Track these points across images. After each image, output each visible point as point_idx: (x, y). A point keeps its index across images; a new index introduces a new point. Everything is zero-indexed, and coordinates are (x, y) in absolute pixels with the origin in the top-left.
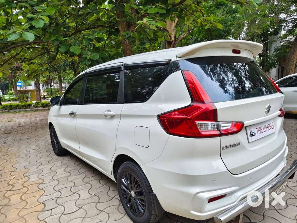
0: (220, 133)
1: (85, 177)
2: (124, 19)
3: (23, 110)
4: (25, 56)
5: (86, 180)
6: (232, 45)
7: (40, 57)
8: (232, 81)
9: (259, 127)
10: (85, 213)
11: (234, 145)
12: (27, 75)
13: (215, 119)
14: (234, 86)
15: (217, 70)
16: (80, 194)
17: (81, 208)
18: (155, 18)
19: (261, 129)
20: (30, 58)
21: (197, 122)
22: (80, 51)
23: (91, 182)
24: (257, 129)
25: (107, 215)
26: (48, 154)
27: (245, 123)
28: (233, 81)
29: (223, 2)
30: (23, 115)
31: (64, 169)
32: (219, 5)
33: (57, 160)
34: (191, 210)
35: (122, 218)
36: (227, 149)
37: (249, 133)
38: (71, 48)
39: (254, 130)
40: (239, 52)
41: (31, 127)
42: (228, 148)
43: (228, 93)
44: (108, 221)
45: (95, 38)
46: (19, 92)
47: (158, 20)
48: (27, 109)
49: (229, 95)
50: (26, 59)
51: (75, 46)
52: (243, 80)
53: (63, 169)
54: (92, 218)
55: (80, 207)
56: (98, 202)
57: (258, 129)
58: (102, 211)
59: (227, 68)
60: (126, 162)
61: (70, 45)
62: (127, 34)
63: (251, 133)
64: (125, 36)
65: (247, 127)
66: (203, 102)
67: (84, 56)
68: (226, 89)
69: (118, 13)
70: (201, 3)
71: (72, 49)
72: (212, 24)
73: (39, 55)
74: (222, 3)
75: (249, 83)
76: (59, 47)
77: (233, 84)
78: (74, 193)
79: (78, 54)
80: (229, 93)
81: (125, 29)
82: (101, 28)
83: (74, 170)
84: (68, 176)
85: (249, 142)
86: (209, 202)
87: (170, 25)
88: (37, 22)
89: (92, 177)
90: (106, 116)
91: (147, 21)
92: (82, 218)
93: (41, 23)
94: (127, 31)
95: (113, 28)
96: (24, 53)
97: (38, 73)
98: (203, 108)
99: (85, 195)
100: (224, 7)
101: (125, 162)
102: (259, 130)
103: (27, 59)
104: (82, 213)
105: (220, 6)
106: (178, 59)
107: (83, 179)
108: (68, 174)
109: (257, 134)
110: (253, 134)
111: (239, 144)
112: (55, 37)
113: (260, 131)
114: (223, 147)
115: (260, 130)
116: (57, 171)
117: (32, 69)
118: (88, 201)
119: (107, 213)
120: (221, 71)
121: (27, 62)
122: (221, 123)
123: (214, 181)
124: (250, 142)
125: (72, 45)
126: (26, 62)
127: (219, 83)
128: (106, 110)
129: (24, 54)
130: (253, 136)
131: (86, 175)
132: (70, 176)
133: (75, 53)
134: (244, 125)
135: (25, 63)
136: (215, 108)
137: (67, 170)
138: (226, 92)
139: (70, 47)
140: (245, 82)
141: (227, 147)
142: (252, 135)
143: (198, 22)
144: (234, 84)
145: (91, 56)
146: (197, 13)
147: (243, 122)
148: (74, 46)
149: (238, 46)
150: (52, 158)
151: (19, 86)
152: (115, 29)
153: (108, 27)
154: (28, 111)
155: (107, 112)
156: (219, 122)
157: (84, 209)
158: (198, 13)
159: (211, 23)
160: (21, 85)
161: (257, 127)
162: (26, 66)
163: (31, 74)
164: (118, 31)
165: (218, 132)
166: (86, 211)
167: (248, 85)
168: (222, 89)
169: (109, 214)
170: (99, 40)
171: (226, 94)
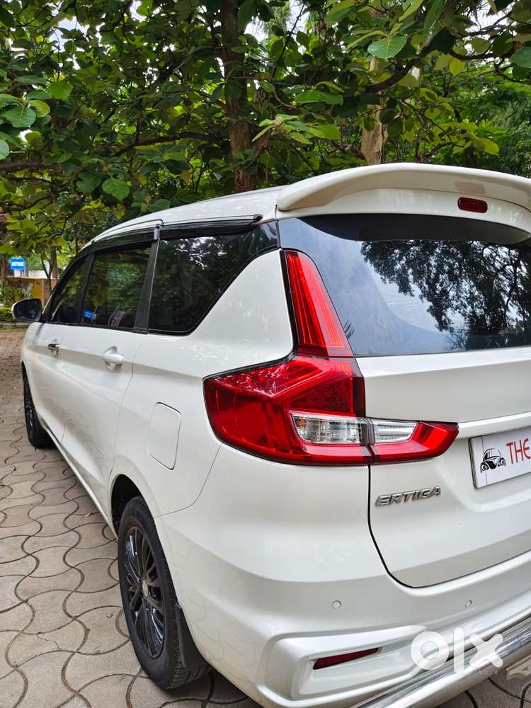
0: (368, 454)
1: (75, 512)
2: (240, 117)
3: (9, 324)
4: (11, 199)
5: (74, 521)
6: (457, 184)
7: (46, 202)
8: (467, 299)
9: (517, 439)
10: (31, 618)
11: (418, 496)
12: (13, 244)
13: (360, 411)
14: (474, 313)
15: (429, 265)
16: (40, 559)
17: (26, 601)
18: (313, 117)
19: (526, 446)
20: (23, 205)
21: (296, 414)
22: (128, 192)
23: (81, 530)
24: (509, 445)
25: (82, 632)
26: (14, 438)
27: (461, 426)
28: (472, 299)
29: (513, 89)
30: (4, 336)
31: (33, 483)
32: (501, 98)
33: (25, 459)
34: (261, 684)
35: (118, 647)
36: (394, 504)
37: (479, 459)
38: (106, 182)
39: (499, 450)
40: (482, 207)
41: (7, 368)
42: (396, 501)
43: (446, 328)
44: (76, 654)
45: (166, 163)
46: (7, 282)
47: (319, 121)
48: (17, 322)
49: (450, 336)
50: (14, 207)
51: (117, 180)
52: (503, 301)
53: (29, 484)
54: (40, 635)
55: (25, 599)
56: (76, 591)
57: (513, 446)
58: (75, 618)
59: (460, 261)
60: (135, 498)
61: (106, 177)
62: (246, 156)
63: (486, 457)
64: (241, 160)
65: (473, 440)
66: (322, 352)
67: (134, 205)
68: (443, 318)
69: (230, 104)
70: (456, 90)
71: (108, 186)
72: (470, 142)
73: (44, 199)
74: (509, 93)
75: (520, 312)
76: (80, 180)
77: (469, 308)
78: (28, 555)
79: (121, 197)
80: (452, 330)
81: (245, 144)
82: (192, 139)
83: (55, 491)
84: (34, 505)
85: (475, 486)
86: (316, 667)
87: (370, 142)
88: (19, 114)
89: (92, 514)
90: (108, 363)
91: (286, 122)
92: (16, 634)
93: (29, 117)
94: (248, 148)
95: (218, 140)
96: (10, 191)
97: (40, 241)
98: (321, 371)
99: (51, 563)
100: (515, 103)
101: (134, 496)
102: (518, 448)
103: (17, 205)
104: (21, 616)
105: (505, 102)
106: (280, 215)
107: (67, 518)
108: (38, 498)
109: (508, 460)
110: (495, 461)
111: (437, 491)
112: (71, 155)
113: (519, 454)
114: (379, 498)
115: (520, 450)
116: (13, 487)
117: (26, 230)
118: (51, 583)
119: (85, 627)
120: (440, 268)
121: (16, 214)
122: (376, 423)
123: (337, 605)
124: (479, 485)
125: (109, 177)
126: (13, 212)
127: (431, 304)
128: (109, 347)
129: (8, 193)
130: (493, 466)
131: (78, 508)
132: (39, 504)
133: (114, 195)
134: (457, 432)
135: (11, 214)
136: (359, 376)
137: (41, 487)
138: (443, 325)
139: (104, 180)
140: (507, 306)
141: (391, 500)
142: (489, 464)
143: (434, 136)
144: (473, 308)
145: (152, 205)
146: (432, 112)
147: (456, 424)
148: (113, 179)
149: (481, 190)
150: (19, 451)
151: (17, 267)
152: (221, 142)
153: (204, 137)
154: (19, 327)
155: (110, 351)
156: (370, 418)
157: (31, 606)
158: (437, 111)
159: (467, 139)
160: (22, 267)
161: (513, 441)
162: (15, 223)
163: (26, 241)
164: (226, 147)
165: (364, 452)
166: (34, 612)
167: (514, 314)
168: (434, 318)
169: (87, 631)
170: (175, 166)
171: (441, 331)
